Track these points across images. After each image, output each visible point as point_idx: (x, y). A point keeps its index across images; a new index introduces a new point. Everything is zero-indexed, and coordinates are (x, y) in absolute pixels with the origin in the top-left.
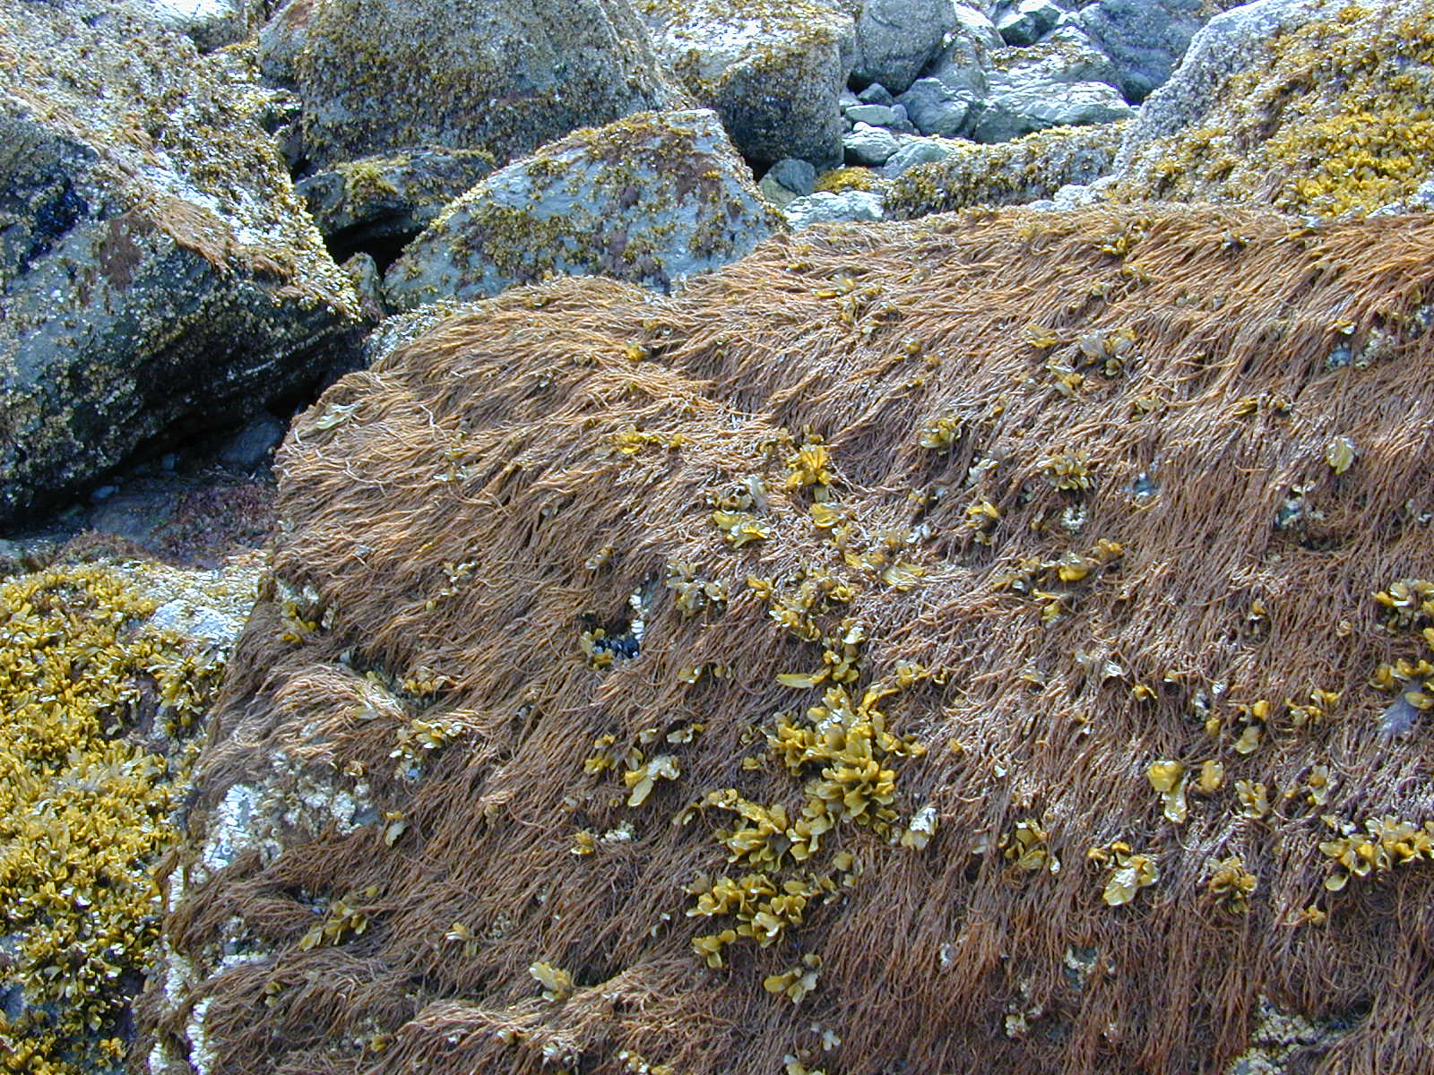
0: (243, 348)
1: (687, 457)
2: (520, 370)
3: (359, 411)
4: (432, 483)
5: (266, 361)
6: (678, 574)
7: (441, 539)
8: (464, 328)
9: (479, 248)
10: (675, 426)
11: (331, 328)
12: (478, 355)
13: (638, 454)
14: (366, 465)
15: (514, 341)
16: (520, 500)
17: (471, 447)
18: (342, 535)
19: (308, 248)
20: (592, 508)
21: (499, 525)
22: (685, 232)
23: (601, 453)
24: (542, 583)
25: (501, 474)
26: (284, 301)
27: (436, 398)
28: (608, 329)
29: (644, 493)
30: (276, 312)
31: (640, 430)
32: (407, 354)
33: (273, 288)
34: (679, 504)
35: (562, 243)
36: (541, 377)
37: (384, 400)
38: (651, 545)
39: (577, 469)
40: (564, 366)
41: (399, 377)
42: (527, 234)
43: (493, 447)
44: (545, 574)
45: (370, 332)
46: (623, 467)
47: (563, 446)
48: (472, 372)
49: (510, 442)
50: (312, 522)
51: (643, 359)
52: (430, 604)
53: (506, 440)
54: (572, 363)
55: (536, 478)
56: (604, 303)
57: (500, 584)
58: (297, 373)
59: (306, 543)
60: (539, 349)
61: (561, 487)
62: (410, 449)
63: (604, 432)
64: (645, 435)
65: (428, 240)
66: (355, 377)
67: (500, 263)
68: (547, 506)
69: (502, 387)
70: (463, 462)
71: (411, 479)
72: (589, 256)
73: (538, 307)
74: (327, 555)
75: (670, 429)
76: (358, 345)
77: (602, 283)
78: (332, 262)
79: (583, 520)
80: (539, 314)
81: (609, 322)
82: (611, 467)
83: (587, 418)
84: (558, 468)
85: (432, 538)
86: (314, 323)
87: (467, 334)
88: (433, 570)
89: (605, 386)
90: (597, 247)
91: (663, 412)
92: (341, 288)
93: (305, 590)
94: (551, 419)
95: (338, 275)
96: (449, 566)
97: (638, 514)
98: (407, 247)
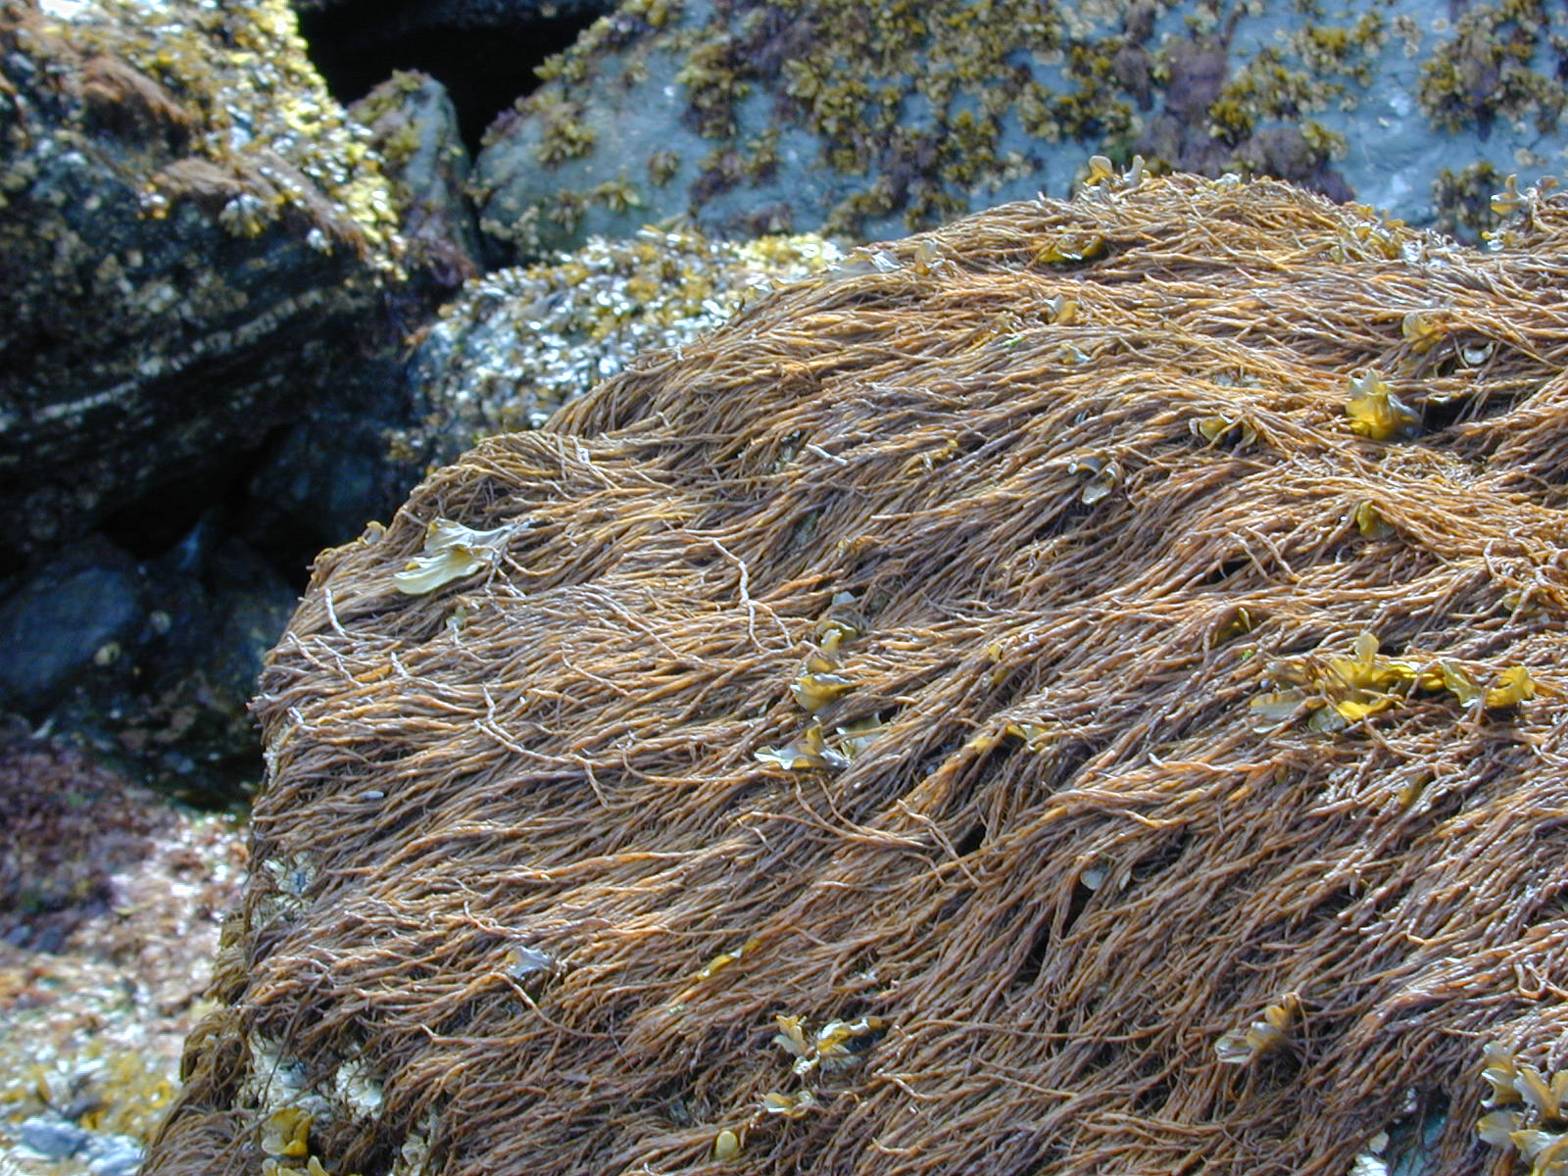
0: (43, 339)
1: (1540, 740)
2: (1021, 451)
3: (524, 546)
4: (747, 771)
5: (108, 382)
6: (1515, 1102)
7: (770, 942)
8: (849, 318)
9: (769, 77)
10: (1502, 644)
11: (314, 296)
12: (892, 401)
13: (1383, 724)
14: (547, 708)
15: (1002, 362)
16: (1016, 837)
17: (866, 673)
18: (467, 914)
19: (253, 47)
20: (1238, 878)
21: (947, 912)
22: (1412, 47)
23: (1272, 712)
24: (1076, 1098)
25: (957, 758)
26: (180, 202)
27: (759, 520)
28: (1288, 338)
29: (1405, 843)
30: (152, 235)
31: (1390, 649)
32: (670, 387)
33: (145, 160)
34: (1517, 883)
35: (1025, 74)
36: (1086, 475)
37: (601, 519)
38: (1424, 1006)
39: (1194, 758)
40: (1159, 443)
41: (648, 453)
42: (920, 42)
43: (932, 676)
44: (1086, 1069)
45: (430, 313)
46: (1339, 760)
47: (1152, 686)
48: (872, 450)
49: (987, 665)
50: (375, 869)
51: (1397, 434)
52: (726, 1138)
53: (974, 656)
54: (1181, 437)
55: (1065, 776)
56: (1278, 259)
57: (943, 1092)
58: (202, 423)
59: (352, 932)
60: (1079, 389)
61: (1144, 807)
62: (680, 669)
63: (1280, 650)
64: (1410, 665)
65: (618, 44)
66: (512, 445)
67: (831, 126)
68: (1099, 864)
69: (964, 500)
70: (842, 715)
71: (684, 757)
72: (1107, 115)
73: (1070, 266)
74: (417, 972)
75: (1485, 652)
76: (389, 351)
77: (1269, 199)
78: (322, 94)
79: (1206, 914)
80: (1074, 284)
81: (1294, 317)
82: (1303, 758)
83: (1224, 606)
84: (1133, 750)
85: (742, 939)
86: (266, 278)
87: (857, 335)
88: (740, 1034)
89: (1285, 512)
90: (1130, 89)
91: (1462, 599)
92: (350, 178)
93: (342, 1075)
94: (1113, 602)
95: (338, 136)
96: (791, 1024)
97: (1385, 904)
98: (551, 65)
